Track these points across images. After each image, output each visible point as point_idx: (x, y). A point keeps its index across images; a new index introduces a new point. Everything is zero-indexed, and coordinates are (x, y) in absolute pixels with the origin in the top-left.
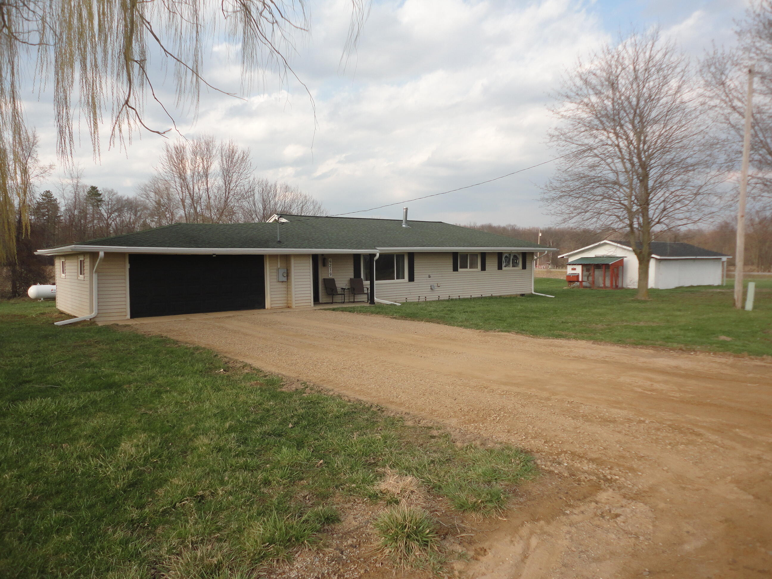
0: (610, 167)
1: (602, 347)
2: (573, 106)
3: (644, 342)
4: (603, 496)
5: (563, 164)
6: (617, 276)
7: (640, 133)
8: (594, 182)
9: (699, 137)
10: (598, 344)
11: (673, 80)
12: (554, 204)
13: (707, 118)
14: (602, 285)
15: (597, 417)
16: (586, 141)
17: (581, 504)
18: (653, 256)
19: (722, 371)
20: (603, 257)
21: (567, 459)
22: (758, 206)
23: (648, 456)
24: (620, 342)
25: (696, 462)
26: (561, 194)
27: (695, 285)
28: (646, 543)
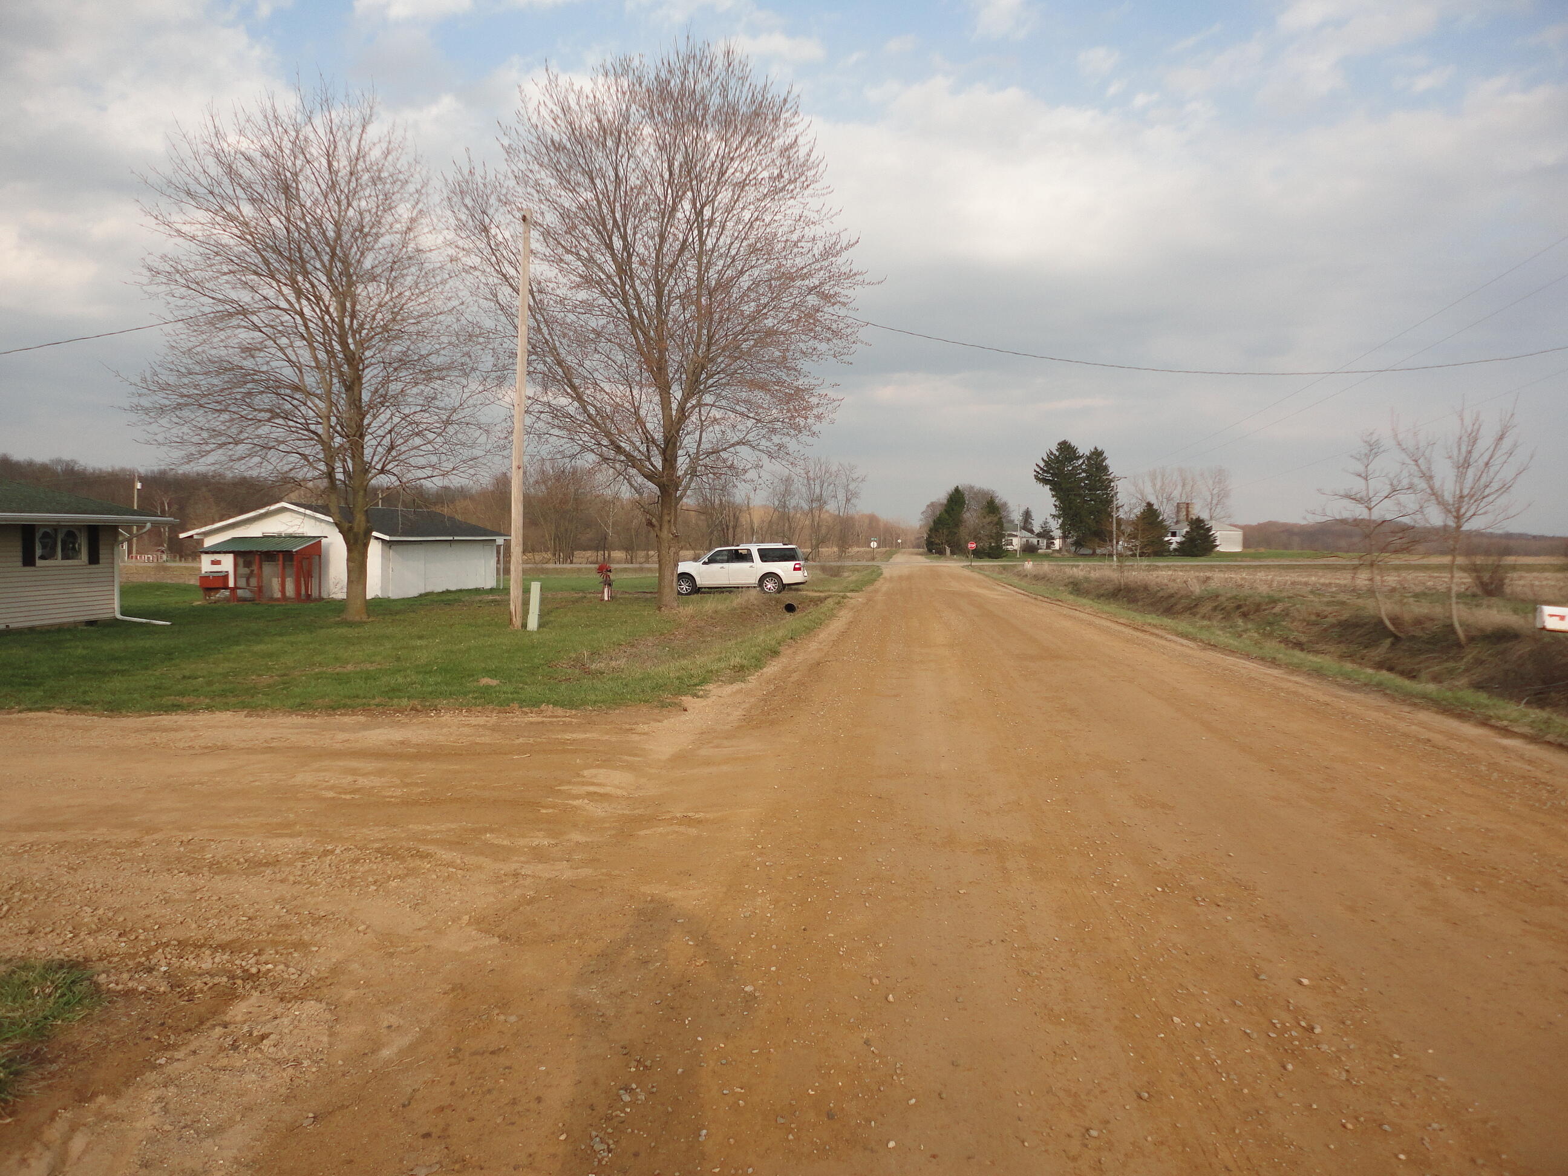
0: (285, 354)
1: (265, 720)
2: (202, 216)
3: (349, 702)
4: (238, 1011)
5: (183, 336)
6: (309, 575)
7: (345, 294)
8: (253, 381)
9: (449, 319)
10: (258, 715)
11: (402, 205)
12: (164, 421)
13: (461, 287)
14: (278, 595)
15: (242, 860)
16: (233, 295)
17: (192, 1038)
18: (374, 534)
19: (478, 740)
20: (280, 536)
21: (169, 957)
22: (545, 450)
23: (333, 914)
24: (303, 706)
25: (417, 904)
26: (181, 401)
27: (453, 588)
28: (314, 1070)
